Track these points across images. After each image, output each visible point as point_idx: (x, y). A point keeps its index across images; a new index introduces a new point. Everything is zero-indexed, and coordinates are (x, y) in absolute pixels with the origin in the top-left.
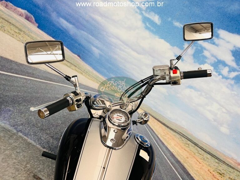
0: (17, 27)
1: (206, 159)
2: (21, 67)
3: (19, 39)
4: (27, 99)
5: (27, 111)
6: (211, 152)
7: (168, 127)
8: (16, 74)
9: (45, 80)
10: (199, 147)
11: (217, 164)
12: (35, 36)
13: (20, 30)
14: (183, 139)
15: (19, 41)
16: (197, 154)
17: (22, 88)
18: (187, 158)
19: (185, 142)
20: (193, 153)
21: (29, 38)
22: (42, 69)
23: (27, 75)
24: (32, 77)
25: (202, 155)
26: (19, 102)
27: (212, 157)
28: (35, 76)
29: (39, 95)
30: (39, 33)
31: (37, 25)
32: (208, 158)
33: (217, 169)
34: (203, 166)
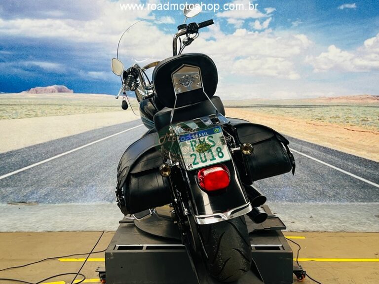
0: (56, 105)
1: (296, 114)
2: (80, 137)
3: (63, 114)
4: (102, 165)
5: (109, 177)
7: (242, 107)
8: (80, 146)
9: (108, 136)
10: (283, 106)
11: (310, 112)
13: (60, 105)
14: (264, 109)
15: (65, 115)
16: (285, 115)
17: (92, 156)
18: (279, 124)
19: (267, 111)
20: (281, 117)
21: (72, 107)
22: (100, 127)
23: (89, 141)
24: (95, 141)
25: (290, 112)
26: (96, 172)
27: (301, 108)
28: (98, 138)
29: (110, 154)
30: (78, 97)
31: (72, 91)
32: (298, 112)
33: (313, 116)
34: (299, 122)
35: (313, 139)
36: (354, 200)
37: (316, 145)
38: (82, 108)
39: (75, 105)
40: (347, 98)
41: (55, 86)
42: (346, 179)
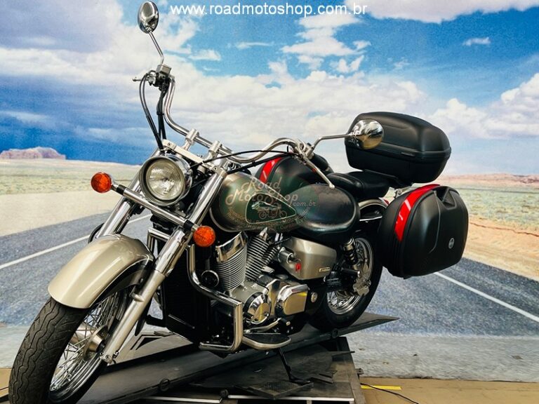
0: (38, 176)
2: (73, 226)
3: (48, 191)
8: (72, 239)
12: (69, 173)
13: (46, 177)
15: (51, 192)
21: (63, 180)
22: (103, 212)
23: (86, 233)
30: (72, 166)
31: (64, 156)
36: (484, 332)
38: (77, 182)
39: (67, 177)
40: (474, 178)
41: (39, 148)
42: (472, 299)
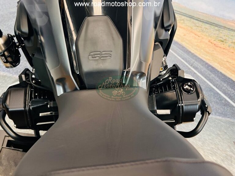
1: (204, 30)
6: (209, 21)
10: (196, 18)
11: (217, 32)
16: (194, 28)
18: (185, 35)
20: (189, 28)
25: (200, 27)
27: (211, 26)
32: (206, 28)
33: (218, 37)
34: (203, 38)
35: (207, 57)
36: (214, 114)
37: (207, 64)
42: (216, 96)
